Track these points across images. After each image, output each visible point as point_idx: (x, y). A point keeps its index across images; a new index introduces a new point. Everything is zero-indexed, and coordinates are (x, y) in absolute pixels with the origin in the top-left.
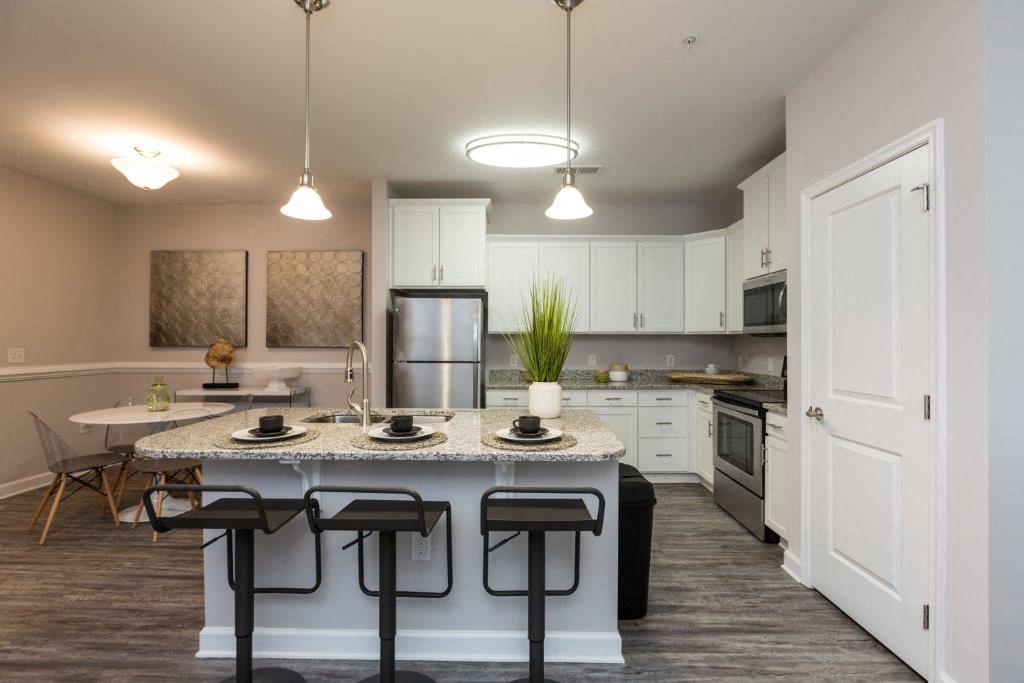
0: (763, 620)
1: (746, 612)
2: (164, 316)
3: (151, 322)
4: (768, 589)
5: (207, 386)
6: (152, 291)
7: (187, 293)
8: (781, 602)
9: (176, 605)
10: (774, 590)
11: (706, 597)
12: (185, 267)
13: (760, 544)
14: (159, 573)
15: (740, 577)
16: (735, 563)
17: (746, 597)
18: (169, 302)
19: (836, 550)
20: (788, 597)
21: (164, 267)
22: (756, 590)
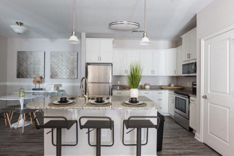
0: (192, 151)
1: (187, 149)
2: (21, 70)
3: (17, 71)
4: (192, 143)
5: (33, 89)
6: (17, 63)
7: (27, 63)
8: (196, 146)
9: (33, 150)
10: (193, 143)
11: (176, 146)
12: (27, 56)
13: (188, 132)
14: (26, 141)
15: (185, 140)
16: (182, 137)
17: (187, 145)
18: (22, 65)
19: (210, 133)
20: (198, 145)
21: (21, 56)
22: (189, 143)
